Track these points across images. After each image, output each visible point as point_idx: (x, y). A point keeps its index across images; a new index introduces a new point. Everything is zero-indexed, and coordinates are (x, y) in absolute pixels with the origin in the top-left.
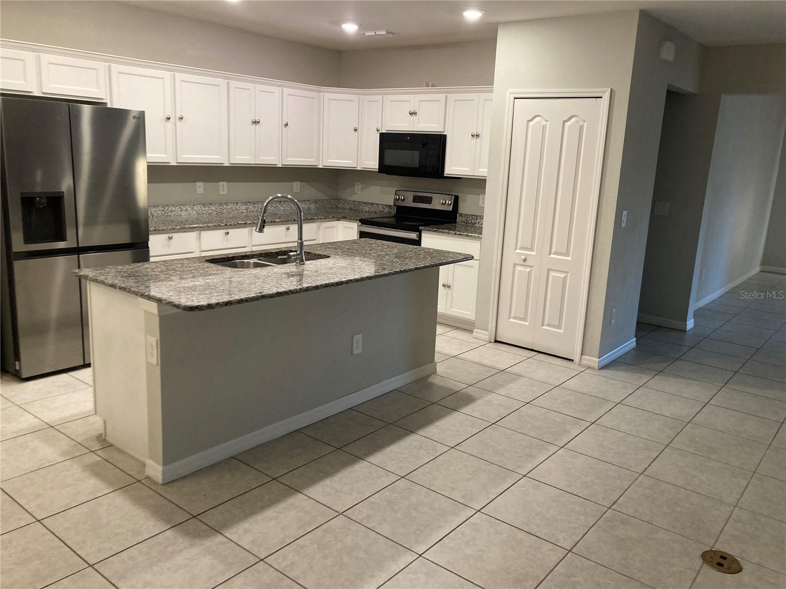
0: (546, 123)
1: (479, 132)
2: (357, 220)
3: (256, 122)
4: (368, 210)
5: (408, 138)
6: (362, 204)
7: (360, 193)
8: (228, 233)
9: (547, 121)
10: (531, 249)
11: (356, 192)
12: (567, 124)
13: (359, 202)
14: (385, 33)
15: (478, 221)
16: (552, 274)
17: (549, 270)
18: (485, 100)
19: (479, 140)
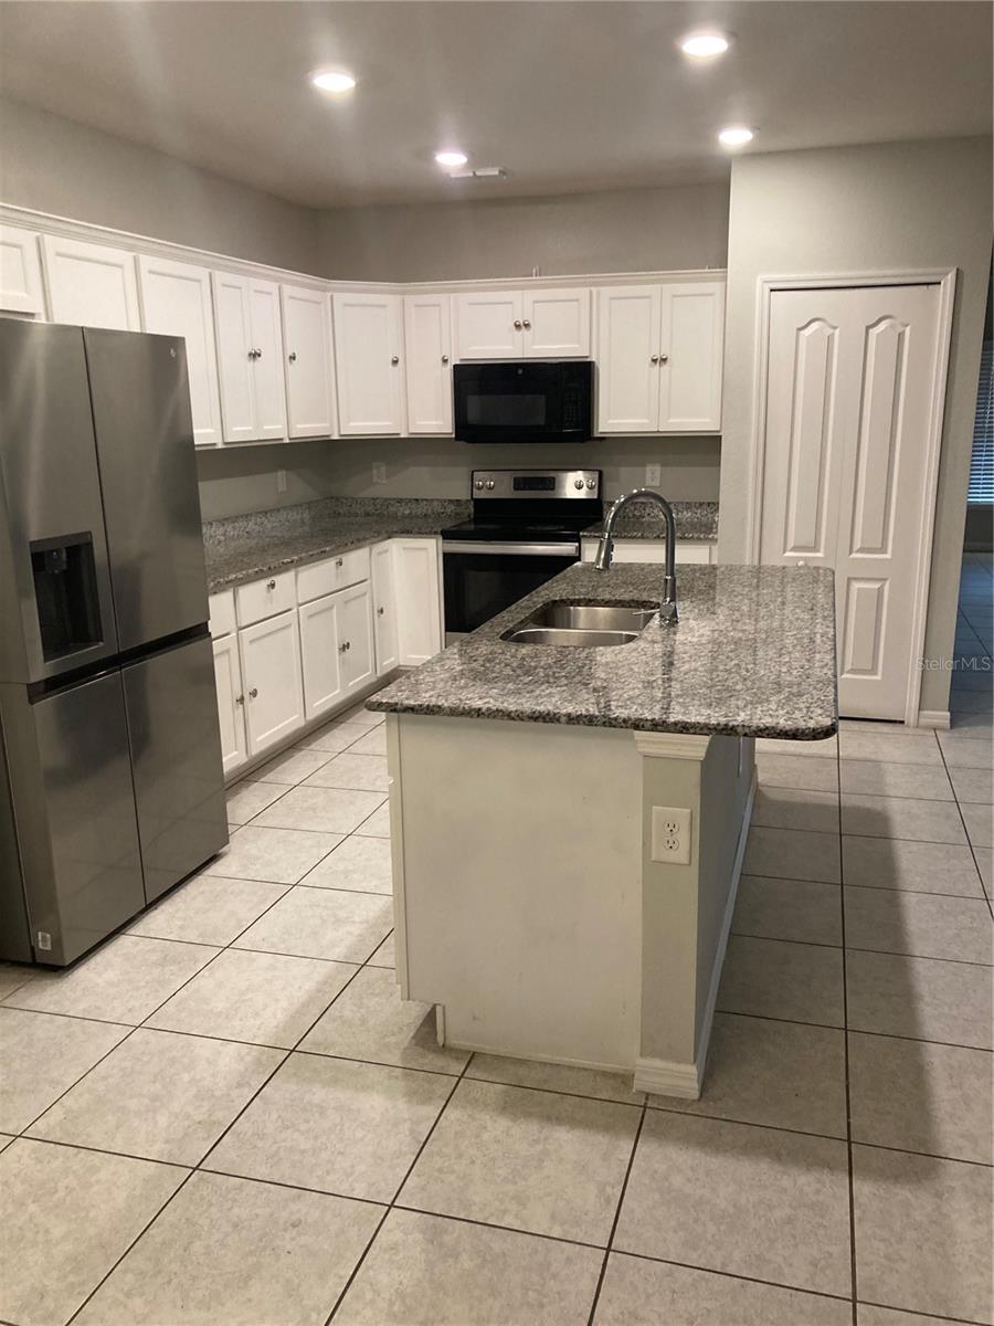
0: (832, 331)
1: (665, 352)
2: (436, 533)
3: (255, 355)
4: (407, 512)
5: (520, 372)
6: (393, 502)
7: (384, 482)
8: (272, 586)
9: (835, 328)
10: (815, 548)
11: (375, 479)
12: (874, 332)
13: (386, 500)
14: (497, 173)
15: (647, 511)
16: (856, 586)
17: (849, 579)
18: (675, 296)
19: (665, 368)
